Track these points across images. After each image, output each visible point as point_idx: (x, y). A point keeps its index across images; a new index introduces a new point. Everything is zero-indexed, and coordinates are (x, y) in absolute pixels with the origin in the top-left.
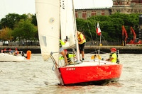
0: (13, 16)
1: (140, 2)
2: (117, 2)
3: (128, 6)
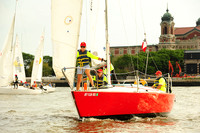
1: (184, 39)
2: (163, 39)
3: (173, 43)
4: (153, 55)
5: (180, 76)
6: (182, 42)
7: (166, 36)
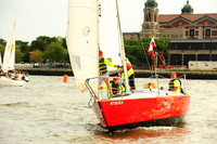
0: (44, 38)
1: (168, 27)
2: (145, 27)
3: (156, 32)
4: (135, 43)
5: (164, 67)
6: (167, 30)
7: (149, 23)
